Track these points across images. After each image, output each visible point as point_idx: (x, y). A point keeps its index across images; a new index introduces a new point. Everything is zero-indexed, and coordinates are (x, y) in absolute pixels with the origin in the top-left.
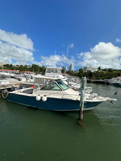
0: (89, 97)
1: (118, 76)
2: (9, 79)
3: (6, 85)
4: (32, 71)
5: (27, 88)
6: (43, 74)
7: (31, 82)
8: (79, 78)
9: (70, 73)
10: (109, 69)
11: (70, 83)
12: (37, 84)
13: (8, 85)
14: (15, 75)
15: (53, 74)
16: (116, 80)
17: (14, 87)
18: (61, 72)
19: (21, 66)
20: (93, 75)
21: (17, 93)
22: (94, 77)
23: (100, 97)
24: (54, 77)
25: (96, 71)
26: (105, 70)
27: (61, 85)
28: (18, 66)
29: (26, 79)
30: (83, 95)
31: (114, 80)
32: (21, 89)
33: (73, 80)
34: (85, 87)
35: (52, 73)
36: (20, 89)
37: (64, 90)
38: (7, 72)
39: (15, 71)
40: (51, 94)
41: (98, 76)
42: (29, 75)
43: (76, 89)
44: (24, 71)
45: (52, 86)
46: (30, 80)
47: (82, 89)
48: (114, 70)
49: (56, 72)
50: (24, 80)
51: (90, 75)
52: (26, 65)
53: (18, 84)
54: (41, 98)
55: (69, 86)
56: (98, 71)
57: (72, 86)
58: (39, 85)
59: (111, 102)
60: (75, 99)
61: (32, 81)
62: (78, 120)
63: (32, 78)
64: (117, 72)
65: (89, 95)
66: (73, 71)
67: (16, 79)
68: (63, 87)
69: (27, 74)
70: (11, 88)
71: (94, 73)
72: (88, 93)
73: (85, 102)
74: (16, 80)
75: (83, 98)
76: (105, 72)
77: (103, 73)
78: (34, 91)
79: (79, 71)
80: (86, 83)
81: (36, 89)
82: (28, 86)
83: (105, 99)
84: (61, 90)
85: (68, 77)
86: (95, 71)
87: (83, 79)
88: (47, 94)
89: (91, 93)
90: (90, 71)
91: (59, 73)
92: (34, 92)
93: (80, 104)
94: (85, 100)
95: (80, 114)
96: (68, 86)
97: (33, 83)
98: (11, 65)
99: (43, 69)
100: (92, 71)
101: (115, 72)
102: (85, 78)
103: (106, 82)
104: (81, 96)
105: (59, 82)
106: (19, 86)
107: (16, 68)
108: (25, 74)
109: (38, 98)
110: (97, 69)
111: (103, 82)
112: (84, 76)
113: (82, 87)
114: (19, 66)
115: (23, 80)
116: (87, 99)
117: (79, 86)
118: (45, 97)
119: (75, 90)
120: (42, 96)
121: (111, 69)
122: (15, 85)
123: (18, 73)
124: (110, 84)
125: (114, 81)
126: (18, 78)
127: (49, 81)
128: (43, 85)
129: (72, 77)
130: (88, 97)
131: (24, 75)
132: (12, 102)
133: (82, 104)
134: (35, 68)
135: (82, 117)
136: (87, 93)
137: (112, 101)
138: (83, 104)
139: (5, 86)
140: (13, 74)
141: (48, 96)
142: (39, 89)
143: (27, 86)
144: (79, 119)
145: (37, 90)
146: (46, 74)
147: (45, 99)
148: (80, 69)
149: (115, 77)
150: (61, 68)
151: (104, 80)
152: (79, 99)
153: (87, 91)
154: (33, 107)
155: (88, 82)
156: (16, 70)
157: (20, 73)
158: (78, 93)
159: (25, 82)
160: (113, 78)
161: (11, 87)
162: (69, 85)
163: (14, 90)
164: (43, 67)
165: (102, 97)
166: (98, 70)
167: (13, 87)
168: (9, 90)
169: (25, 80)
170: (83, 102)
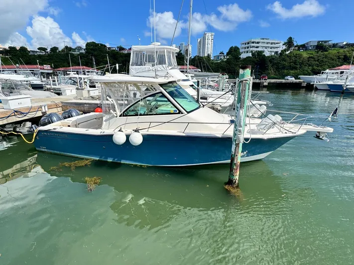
0: (258, 125)
1: (341, 65)
2: (27, 91)
3: (24, 108)
4: (88, 64)
5: (85, 113)
6: (125, 69)
7: (93, 98)
8: (227, 76)
9: (202, 64)
10: (319, 42)
11: (203, 91)
12: (111, 101)
13: (30, 110)
14: (43, 79)
15: (151, 68)
16: (335, 76)
17: (48, 113)
18: (174, 61)
19: (54, 49)
20: (270, 65)
21: (59, 130)
22: (272, 71)
23: (288, 126)
24: (156, 76)
25: (279, 51)
26: (304, 47)
27: (179, 100)
28: (44, 49)
29: (77, 89)
30: (242, 124)
31: (329, 77)
32: (69, 117)
33: (212, 84)
34: (247, 103)
35: (148, 66)
36: (65, 118)
37: (188, 112)
38: (16, 72)
39: (38, 68)
40: (152, 125)
41: (284, 68)
42: (83, 76)
43: (219, 108)
44: (65, 64)
45: (153, 103)
46: (89, 91)
47: (239, 105)
48: (334, 46)
49: (162, 61)
50: (70, 93)
51: (259, 64)
52: (66, 47)
53: (57, 106)
54: (128, 136)
55: (200, 100)
56: (285, 50)
57: (210, 100)
58: (117, 103)
59: (318, 137)
60: (219, 134)
61: (95, 92)
62: (226, 184)
63: (94, 87)
64: (342, 51)
65: (258, 121)
66: (209, 56)
67: (48, 90)
68: (183, 103)
69: (77, 76)
70: (41, 117)
71: (271, 59)
72: (256, 116)
73: (246, 139)
74: (47, 93)
75: (240, 131)
76: (305, 55)
77: (300, 56)
78: (104, 119)
79: (228, 54)
80: (249, 92)
81: (109, 113)
82: (86, 109)
83: (300, 130)
84: (180, 112)
85: (196, 76)
86: (276, 53)
87: (243, 75)
88: (140, 126)
89: (263, 116)
90: (260, 53)
91: (170, 64)
92: (104, 123)
93: (234, 147)
94: (246, 134)
95: (231, 170)
96: (197, 101)
97: (99, 99)
98: (23, 49)
99: (121, 56)
100: (267, 54)
101: (333, 52)
102: (248, 71)
103: (304, 84)
104: (236, 126)
105: (173, 91)
106: (60, 109)
107: (40, 56)
108: (72, 74)
109: (120, 139)
110: (284, 45)
111: (296, 83)
112: (244, 68)
113: (240, 100)
114: (49, 50)
115: (68, 93)
116: (252, 132)
117: (229, 100)
118: (136, 133)
119: (218, 111)
120: (129, 131)
121: (326, 42)
122: (50, 107)
123: (48, 75)
124: (316, 89)
125: (329, 80)
126: (54, 89)
127: (144, 89)
128: (126, 102)
129: (209, 74)
130: (254, 127)
131: (70, 79)
132: (51, 153)
133: (237, 145)
134: (96, 53)
135: (237, 177)
136: (253, 117)
137: (319, 132)
138: (241, 145)
139: (22, 113)
140: (35, 78)
141: (145, 132)
142: (119, 114)
143: (82, 109)
144: (230, 182)
145: (113, 117)
146: (132, 68)
147: (137, 139)
148: (231, 48)
149: (334, 67)
150: (175, 49)
151: (299, 79)
152: (230, 133)
153: (253, 110)
154: (107, 162)
155: (256, 86)
156: (41, 64)
157: (55, 74)
158: (227, 118)
159: (76, 98)
160: (327, 71)
161: (39, 114)
162: (201, 98)
163: (49, 123)
164: (121, 49)
165: (292, 125)
166: (284, 47)
167: (44, 113)
168: (36, 121)
169: (74, 92)
170: (242, 141)
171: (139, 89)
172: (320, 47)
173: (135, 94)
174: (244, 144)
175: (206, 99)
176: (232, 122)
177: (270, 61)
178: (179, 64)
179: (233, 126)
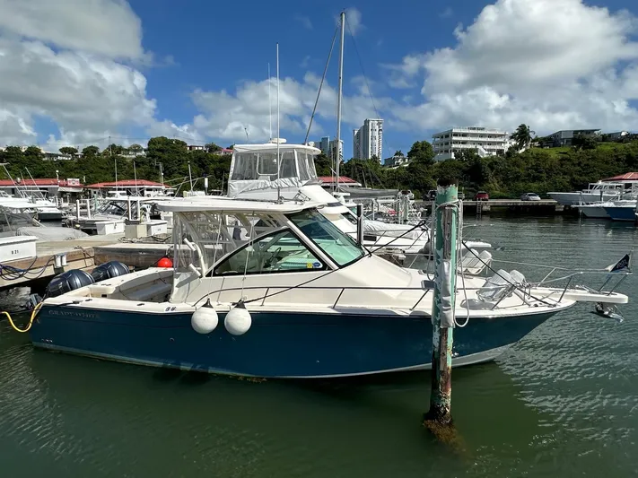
0: (480, 291)
1: (624, 173)
2: (32, 228)
3: (22, 262)
4: (150, 176)
5: (138, 268)
7: (155, 239)
8: (413, 195)
9: (362, 173)
10: (576, 132)
11: (368, 224)
12: (191, 246)
13: (32, 264)
14: (66, 205)
15: (269, 184)
16: (617, 193)
17: (66, 270)
18: (311, 170)
19: (90, 151)
20: (490, 174)
21: (84, 304)
22: (494, 184)
23: (539, 291)
24: (280, 200)
25: (506, 147)
26: (552, 141)
27: (324, 243)
28: (72, 151)
29: (127, 222)
30: (450, 289)
31: (604, 195)
32: (106, 277)
33: (384, 209)
34: (457, 246)
35: (264, 180)
36: (98, 280)
37: (341, 267)
38: (13, 191)
39: (57, 185)
40: (271, 291)
41: (517, 178)
42: (139, 199)
43: (402, 256)
44: (109, 176)
45: (274, 249)
46: (149, 227)
47: (440, 253)
48: (606, 138)
49: (288, 171)
50: (113, 231)
51: (472, 172)
52: (113, 147)
53: (85, 256)
54: (222, 316)
55: (362, 242)
56: (516, 148)
57: (383, 241)
58: (202, 248)
59: (600, 313)
60: (403, 310)
61: (161, 228)
62: (427, 417)
63: (158, 217)
64: (620, 146)
65: (480, 282)
66: (375, 159)
67: (71, 224)
68: (331, 249)
69: (125, 198)
70: (50, 278)
71: (492, 163)
72: (473, 271)
73: (460, 320)
74: (69, 231)
75: (447, 304)
76: (554, 154)
77: (545, 157)
78: (176, 281)
79: (410, 155)
80: (458, 223)
81: (188, 269)
82: (141, 260)
83: (565, 300)
84: (326, 267)
85: (353, 195)
86: (500, 152)
87: (445, 197)
88: (248, 295)
89: (488, 272)
90: (469, 153)
91: (304, 176)
92: (176, 289)
93: (436, 335)
94: (457, 311)
95: (435, 386)
96: (358, 245)
97: (167, 241)
98: (33, 152)
99: (212, 161)
100: (483, 152)
101: (607, 148)
102: (453, 190)
103: (561, 208)
104: (437, 294)
105: (311, 224)
106: (90, 262)
107: (62, 163)
108: (119, 196)
109: (206, 320)
110: (511, 138)
111: (544, 207)
112: (445, 183)
113: (443, 242)
114: (80, 153)
115: (109, 229)
116: (470, 304)
117: (419, 241)
118: (240, 311)
119: (400, 263)
120: (225, 306)
121: (588, 132)
122: (71, 258)
123: (74, 196)
124: (585, 217)
125: (607, 199)
126: (83, 223)
127: (254, 222)
128: (219, 247)
129: (378, 191)
130: (472, 295)
131: (114, 203)
132: (61, 353)
133: (444, 332)
134: (166, 156)
135: (448, 401)
136: (467, 274)
137: (601, 304)
138: (450, 332)
139: (14, 271)
140: (49, 203)
141: (256, 307)
142: (205, 270)
143: (134, 260)
144: (435, 413)
145: (194, 277)
146: (235, 185)
147: (241, 321)
148: (416, 145)
149: (610, 175)
150: (312, 149)
151: (549, 197)
152: (427, 307)
153: (466, 261)
154: (179, 371)
155: (470, 212)
156: (63, 177)
157: (87, 195)
158: (416, 277)
159: (123, 240)
160: (600, 183)
161: (50, 271)
162: (366, 238)
163: (66, 290)
164: (212, 148)
165: (547, 291)
166: (514, 143)
167: (59, 270)
168: (40, 286)
169: (121, 228)
170: (452, 322)
171: (247, 225)
172: (581, 140)
173: (237, 232)
174: (456, 330)
175: (373, 239)
176: (428, 285)
177: (490, 166)
178: (320, 174)
179: (431, 293)
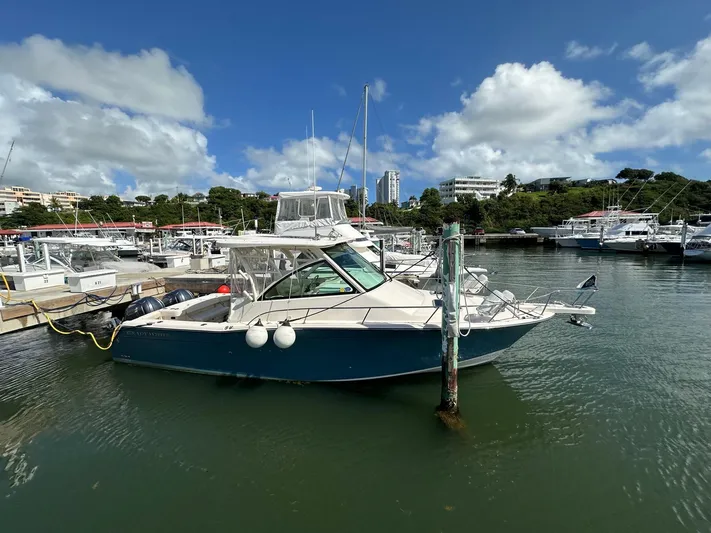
0: (480, 308)
1: (590, 211)
2: (113, 263)
3: (105, 291)
4: (211, 218)
5: (201, 295)
6: (267, 226)
7: (216, 270)
8: (424, 231)
9: (383, 213)
10: (551, 180)
11: (388, 255)
12: (244, 275)
13: (112, 292)
14: (141, 243)
15: (308, 223)
16: (585, 227)
17: (141, 297)
18: (343, 212)
19: (161, 199)
20: (486, 214)
21: (156, 325)
22: (489, 222)
23: (525, 306)
24: (317, 237)
25: (497, 192)
26: (534, 187)
27: (353, 271)
28: (145, 199)
29: (192, 257)
30: (455, 305)
31: (575, 229)
32: (174, 303)
33: (401, 243)
34: (460, 271)
35: (304, 221)
36: (167, 304)
37: (368, 291)
38: (97, 233)
39: (133, 227)
40: (311, 312)
41: (507, 216)
42: (202, 237)
43: (416, 281)
44: (177, 219)
45: (313, 276)
46: (210, 260)
47: (447, 277)
48: (575, 184)
49: (324, 213)
50: (181, 264)
51: (471, 213)
52: (180, 195)
53: (157, 285)
54: (271, 333)
55: (385, 269)
56: (506, 192)
57: (401, 268)
58: (255, 279)
59: (574, 322)
60: (419, 325)
61: (220, 262)
62: (439, 408)
63: (219, 252)
64: (587, 190)
65: (479, 300)
66: (394, 203)
67: (146, 259)
68: (359, 275)
69: (191, 237)
70: (129, 303)
71: (487, 205)
72: (474, 291)
73: (464, 331)
74: (144, 265)
75: (452, 318)
76: (535, 197)
77: (528, 199)
78: (233, 305)
79: (422, 200)
80: (460, 253)
81: (242, 295)
82: (204, 288)
83: (547, 312)
84: (355, 291)
85: (377, 232)
86: (493, 196)
87: (449, 232)
88: (293, 315)
89: (486, 292)
90: (469, 197)
91: (337, 217)
92: (232, 312)
93: (445, 343)
94: (461, 323)
95: (445, 383)
96: (381, 272)
97: (225, 271)
98: (113, 200)
99: (262, 206)
100: (480, 196)
101: (576, 192)
102: (456, 226)
103: (541, 240)
104: (445, 311)
105: (343, 256)
106: (161, 290)
107: (138, 209)
108: (185, 235)
109: (258, 337)
110: (502, 184)
111: (528, 239)
112: (449, 221)
113: (448, 269)
114: (152, 200)
115: (177, 263)
116: (471, 318)
117: (431, 268)
118: (286, 328)
119: (415, 286)
120: (274, 324)
121: (561, 179)
122: (146, 287)
123: (148, 236)
124: (560, 247)
125: (577, 232)
126: (155, 258)
127: (297, 255)
128: (268, 275)
129: (397, 229)
130: (473, 311)
131: (181, 241)
132: (138, 366)
133: (450, 341)
134: (224, 203)
135: (456, 396)
136: (468, 293)
137: (575, 315)
138: (456, 341)
139: (97, 298)
140: (128, 243)
141: (299, 324)
142: (257, 296)
143: (198, 287)
144: (445, 406)
145: (247, 301)
146: (280, 225)
147: (287, 337)
148: (426, 191)
149: (580, 213)
150: (343, 195)
151: (532, 231)
152: (437, 321)
153: (468, 283)
154: (236, 378)
155: (470, 244)
156: (138, 220)
157: (159, 234)
158: (428, 297)
159: (189, 271)
160: (571, 219)
161: (127, 298)
162: (387, 266)
163: (141, 314)
164: (262, 196)
165: (532, 306)
166: (503, 188)
167: (135, 297)
168: (120, 311)
169: (187, 261)
170: (457, 333)
171: (290, 257)
172: (555, 185)
173: (283, 263)
174: (461, 339)
175: (393, 266)
176: (438, 303)
177: (485, 207)
178: (350, 215)
179: (440, 310)
